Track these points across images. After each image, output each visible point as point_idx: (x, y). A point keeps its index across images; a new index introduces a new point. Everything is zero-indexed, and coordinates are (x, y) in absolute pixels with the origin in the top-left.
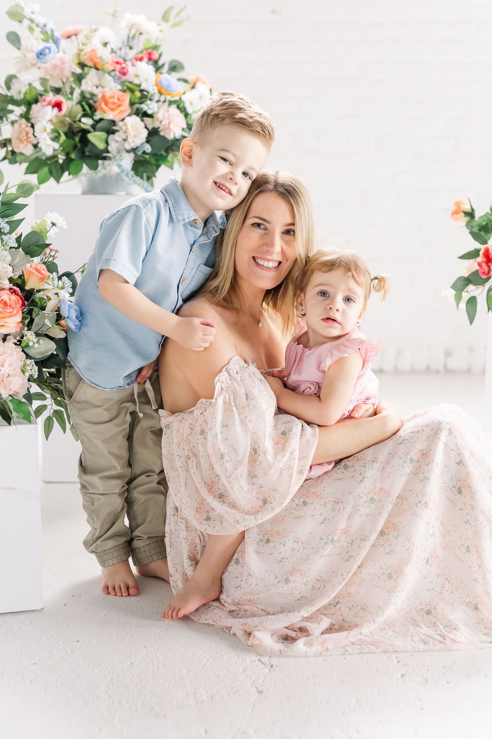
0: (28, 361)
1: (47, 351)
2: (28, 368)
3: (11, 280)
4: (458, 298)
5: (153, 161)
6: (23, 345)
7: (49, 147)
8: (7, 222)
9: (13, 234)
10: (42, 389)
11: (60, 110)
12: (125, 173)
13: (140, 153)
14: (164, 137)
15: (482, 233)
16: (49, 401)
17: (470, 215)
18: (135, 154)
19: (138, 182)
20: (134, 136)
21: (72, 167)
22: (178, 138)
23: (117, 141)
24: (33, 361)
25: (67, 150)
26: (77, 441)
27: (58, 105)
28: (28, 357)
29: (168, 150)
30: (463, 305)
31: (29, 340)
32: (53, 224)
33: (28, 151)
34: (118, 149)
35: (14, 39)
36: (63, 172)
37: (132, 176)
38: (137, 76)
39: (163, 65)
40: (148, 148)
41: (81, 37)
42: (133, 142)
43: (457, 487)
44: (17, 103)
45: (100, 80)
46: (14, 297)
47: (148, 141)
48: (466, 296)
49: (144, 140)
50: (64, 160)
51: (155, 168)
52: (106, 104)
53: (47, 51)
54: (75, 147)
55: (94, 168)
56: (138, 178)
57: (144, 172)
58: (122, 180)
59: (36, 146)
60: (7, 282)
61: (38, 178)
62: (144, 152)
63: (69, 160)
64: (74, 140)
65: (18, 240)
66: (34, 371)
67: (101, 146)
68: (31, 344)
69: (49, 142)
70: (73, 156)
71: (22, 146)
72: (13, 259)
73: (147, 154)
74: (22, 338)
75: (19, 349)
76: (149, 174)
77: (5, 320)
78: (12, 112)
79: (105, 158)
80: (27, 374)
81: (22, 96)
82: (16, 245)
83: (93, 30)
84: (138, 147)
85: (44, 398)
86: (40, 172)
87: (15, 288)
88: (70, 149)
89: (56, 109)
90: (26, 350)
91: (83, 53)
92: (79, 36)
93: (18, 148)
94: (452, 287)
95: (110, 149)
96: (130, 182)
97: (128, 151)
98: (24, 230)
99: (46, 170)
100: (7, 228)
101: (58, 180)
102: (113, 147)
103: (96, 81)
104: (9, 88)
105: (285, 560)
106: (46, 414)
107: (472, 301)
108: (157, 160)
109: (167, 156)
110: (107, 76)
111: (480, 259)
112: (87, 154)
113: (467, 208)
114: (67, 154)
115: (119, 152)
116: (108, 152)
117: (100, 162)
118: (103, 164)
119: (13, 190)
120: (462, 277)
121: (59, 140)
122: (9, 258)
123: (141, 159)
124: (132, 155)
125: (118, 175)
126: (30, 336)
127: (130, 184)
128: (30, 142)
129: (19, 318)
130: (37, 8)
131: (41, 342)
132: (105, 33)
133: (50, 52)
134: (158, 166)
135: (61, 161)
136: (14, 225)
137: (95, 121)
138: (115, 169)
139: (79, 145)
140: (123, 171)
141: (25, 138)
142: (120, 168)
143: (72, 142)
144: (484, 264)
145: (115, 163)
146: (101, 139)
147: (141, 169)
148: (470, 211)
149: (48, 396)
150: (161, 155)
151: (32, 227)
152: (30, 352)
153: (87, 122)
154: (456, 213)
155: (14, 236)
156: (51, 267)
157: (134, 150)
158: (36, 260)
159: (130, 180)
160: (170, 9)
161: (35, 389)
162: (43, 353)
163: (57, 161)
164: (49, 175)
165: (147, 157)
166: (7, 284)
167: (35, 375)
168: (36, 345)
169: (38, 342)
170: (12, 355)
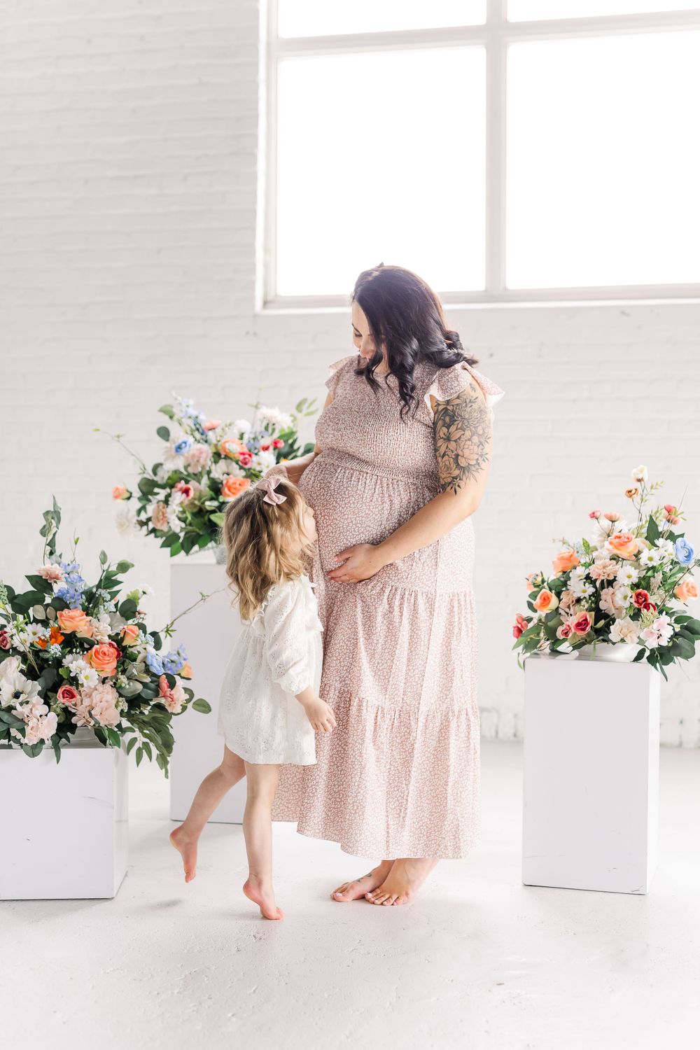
0: (121, 699)
1: (135, 691)
2: (120, 704)
3: (110, 637)
6: (117, 686)
7: (177, 526)
8: (109, 593)
9: (113, 601)
10: (132, 724)
11: (188, 495)
16: (137, 734)
21: (201, 541)
24: (124, 699)
26: (162, 769)
27: (186, 491)
28: (121, 695)
31: (122, 682)
32: (144, 593)
33: (164, 528)
35: (164, 433)
36: (193, 545)
38: (259, 464)
39: (298, 449)
41: (218, 430)
44: (163, 487)
45: (228, 467)
46: (112, 650)
52: (229, 490)
53: (184, 445)
59: (168, 525)
60: (107, 638)
61: (171, 551)
65: (116, 605)
66: (125, 707)
68: (123, 685)
69: (177, 522)
70: (201, 532)
71: (160, 524)
72: (112, 620)
74: (117, 681)
75: (114, 690)
77: (106, 667)
78: (157, 494)
80: (120, 709)
81: (165, 481)
82: (115, 610)
83: (228, 424)
85: (134, 731)
86: (173, 546)
87: (113, 643)
89: (184, 495)
90: (119, 691)
91: (220, 444)
92: (217, 430)
93: (156, 525)
98: (121, 598)
99: (178, 544)
100: (109, 597)
101: (187, 552)
103: (225, 469)
104: (155, 474)
106: (138, 745)
110: (234, 464)
119: (114, 568)
121: (186, 520)
122: (109, 620)
126: (123, 679)
128: (164, 521)
129: (114, 664)
130: (191, 402)
131: (131, 684)
132: (244, 425)
133: (186, 446)
136: (114, 595)
137: (220, 503)
141: (162, 517)
149: (136, 729)
151: (128, 595)
152: (122, 692)
153: (210, 505)
155: (113, 602)
156: (142, 627)
158: (130, 622)
160: (305, 400)
161: (126, 723)
162: (132, 692)
164: (180, 548)
166: (107, 640)
167: (126, 711)
168: (127, 686)
169: (129, 684)
170: (109, 695)
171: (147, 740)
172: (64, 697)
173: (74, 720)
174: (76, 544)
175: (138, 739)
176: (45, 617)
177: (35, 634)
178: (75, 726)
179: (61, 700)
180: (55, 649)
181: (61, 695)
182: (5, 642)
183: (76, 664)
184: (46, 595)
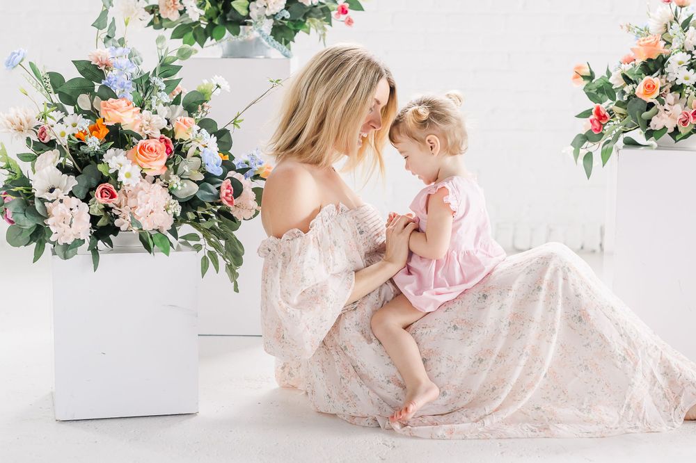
0: (173, 201)
1: (191, 192)
2: (172, 206)
3: (163, 131)
4: (576, 154)
5: (291, 27)
6: (170, 187)
7: (195, 14)
8: (164, 82)
12: (266, 37)
13: (279, 19)
14: (302, 4)
15: (600, 95)
16: (202, 242)
17: (590, 77)
18: (274, 19)
19: (277, 46)
20: (274, 3)
21: (216, 32)
22: (315, 5)
23: (258, 8)
24: (177, 201)
25: (210, 16)
26: (232, 282)
28: (173, 197)
29: (306, 16)
30: (580, 161)
31: (173, 183)
32: (218, 86)
33: (175, 16)
34: (258, 15)
36: (206, 37)
37: (272, 41)
40: (287, 14)
42: (273, 9)
43: (578, 316)
46: (162, 145)
47: (287, 8)
48: (583, 152)
49: (283, 7)
50: (207, 25)
51: (293, 33)
54: (218, 13)
55: (236, 33)
56: (278, 42)
57: (282, 37)
58: (262, 44)
59: (181, 13)
60: (159, 132)
62: (283, 18)
63: (211, 25)
64: (217, 7)
65: (178, 97)
66: (178, 210)
67: (243, 12)
68: (175, 186)
69: (196, 9)
70: (216, 22)
71: (169, 12)
72: (170, 113)
73: (286, 20)
74: (168, 181)
75: (166, 191)
76: (287, 39)
77: (150, 163)
79: (245, 24)
80: (171, 212)
84: (277, 13)
85: (198, 239)
86: (185, 36)
87: (166, 138)
88: (213, 15)
90: (171, 192)
93: (165, 14)
94: (571, 145)
95: (251, 15)
96: (269, 46)
97: (268, 18)
99: (190, 34)
100: (165, 87)
101: (202, 45)
102: (254, 14)
105: (442, 375)
107: (589, 157)
108: (295, 26)
109: (305, 22)
111: (593, 117)
112: (228, 19)
113: (586, 72)
114: (211, 20)
115: (259, 18)
116: (249, 18)
117: (241, 27)
118: (244, 29)
119: (172, 54)
120: (580, 134)
121: (204, 7)
122: (166, 112)
123: (281, 24)
124: (271, 21)
125: (258, 40)
126: (175, 181)
127: (269, 48)
128: (176, 9)
129: (164, 161)
131: (185, 185)
134: (296, 31)
135: (204, 27)
136: (172, 84)
138: (255, 34)
139: (222, 12)
140: (263, 36)
141: (172, 5)
142: (260, 34)
143: (215, 8)
144: (595, 121)
145: (256, 29)
146: (244, 6)
147: (280, 34)
148: (589, 74)
149: (201, 236)
150: (299, 20)
152: (175, 193)
154: (576, 77)
157: (273, 16)
159: (269, 44)
162: (186, 194)
163: (200, 27)
164: (194, 40)
165: (286, 22)
166: (158, 134)
167: (178, 215)
168: (179, 188)
169: (182, 185)
170: (158, 195)
171: (212, 249)
172: (102, 196)
173: (117, 223)
174: (126, 24)
175: (203, 247)
176: (90, 107)
177: (74, 125)
178: (118, 229)
179: (99, 200)
180: (93, 143)
181: (99, 195)
182: (43, 134)
183: (115, 160)
184: (95, 83)
